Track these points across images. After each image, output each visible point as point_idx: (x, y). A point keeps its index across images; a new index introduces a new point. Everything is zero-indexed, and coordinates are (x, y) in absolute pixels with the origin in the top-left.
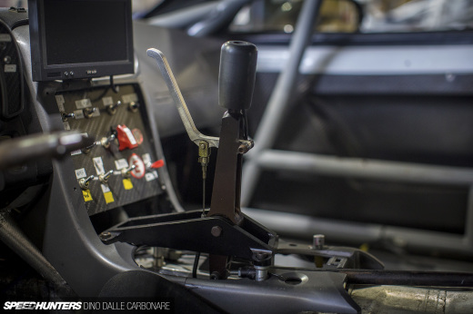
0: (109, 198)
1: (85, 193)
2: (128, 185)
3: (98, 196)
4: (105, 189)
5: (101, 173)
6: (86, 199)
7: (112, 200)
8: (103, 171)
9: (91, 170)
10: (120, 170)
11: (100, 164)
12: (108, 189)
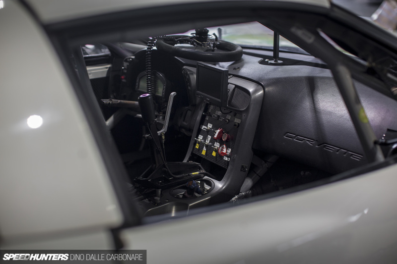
0: (204, 153)
1: (197, 144)
2: (214, 154)
3: (201, 149)
4: (205, 149)
5: (207, 142)
6: (196, 147)
7: (204, 154)
8: (208, 142)
9: (205, 138)
10: (215, 146)
11: (209, 139)
12: (205, 150)
